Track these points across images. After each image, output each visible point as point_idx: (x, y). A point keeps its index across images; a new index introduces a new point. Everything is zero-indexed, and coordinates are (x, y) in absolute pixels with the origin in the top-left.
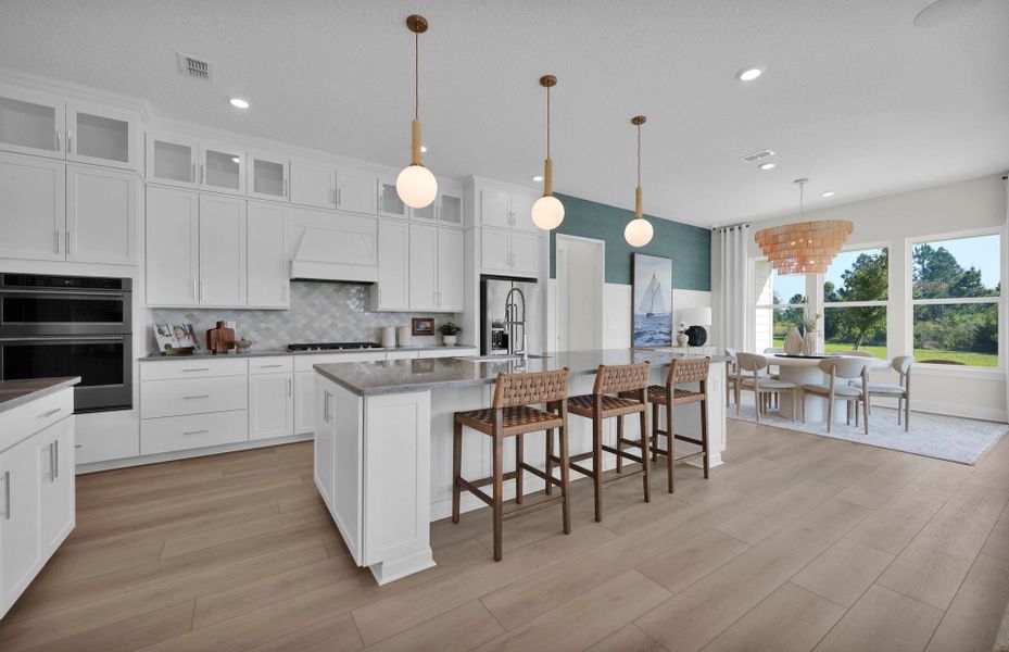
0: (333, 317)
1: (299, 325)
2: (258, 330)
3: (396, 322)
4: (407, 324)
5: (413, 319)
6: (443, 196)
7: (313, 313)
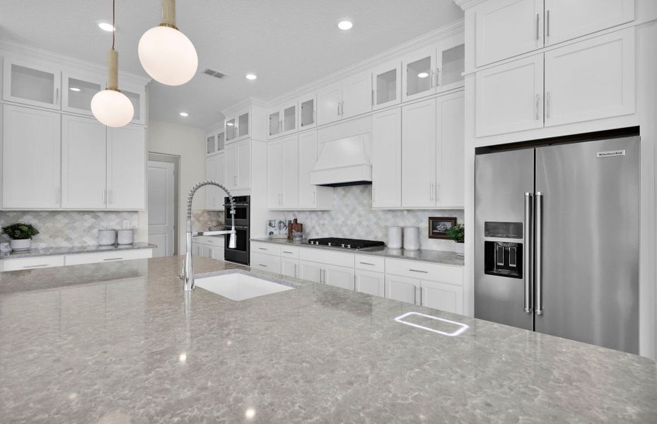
0: (360, 216)
1: (340, 222)
2: (319, 225)
3: (408, 221)
4: (425, 225)
5: (430, 218)
6: (444, 52)
7: (347, 212)
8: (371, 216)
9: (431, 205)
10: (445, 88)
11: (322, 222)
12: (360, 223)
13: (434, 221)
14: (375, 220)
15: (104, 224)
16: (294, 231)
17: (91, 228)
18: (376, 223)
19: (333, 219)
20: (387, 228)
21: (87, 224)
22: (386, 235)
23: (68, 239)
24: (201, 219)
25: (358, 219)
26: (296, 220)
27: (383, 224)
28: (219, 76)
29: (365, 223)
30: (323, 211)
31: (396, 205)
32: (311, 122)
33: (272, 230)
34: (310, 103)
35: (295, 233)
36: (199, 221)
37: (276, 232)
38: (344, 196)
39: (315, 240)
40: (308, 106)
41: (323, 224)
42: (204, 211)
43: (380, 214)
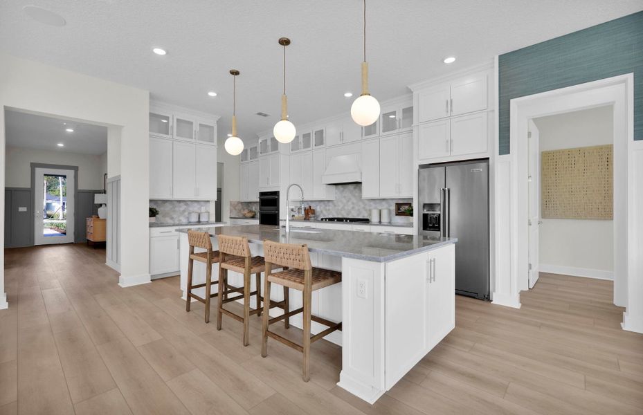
0: (353, 203)
1: (340, 208)
2: (326, 210)
3: (384, 205)
4: (393, 208)
5: (396, 204)
6: (403, 110)
7: (345, 201)
8: (360, 203)
9: (397, 196)
10: (404, 130)
11: (327, 208)
12: (353, 208)
13: (399, 205)
14: (363, 206)
15: (191, 209)
16: (309, 214)
17: (184, 211)
18: (364, 208)
19: (335, 206)
20: (370, 210)
21: (182, 209)
22: (370, 215)
23: (172, 218)
24: (237, 208)
25: (352, 206)
26: (310, 207)
27: (368, 208)
28: (265, 115)
29: (357, 208)
30: (329, 201)
31: (376, 196)
32: (321, 143)
33: (294, 213)
34: (321, 132)
35: (311, 215)
36: (235, 209)
37: (296, 216)
38: (343, 191)
39: (326, 219)
40: (320, 134)
41: (329, 210)
42: (239, 203)
43: (366, 202)
